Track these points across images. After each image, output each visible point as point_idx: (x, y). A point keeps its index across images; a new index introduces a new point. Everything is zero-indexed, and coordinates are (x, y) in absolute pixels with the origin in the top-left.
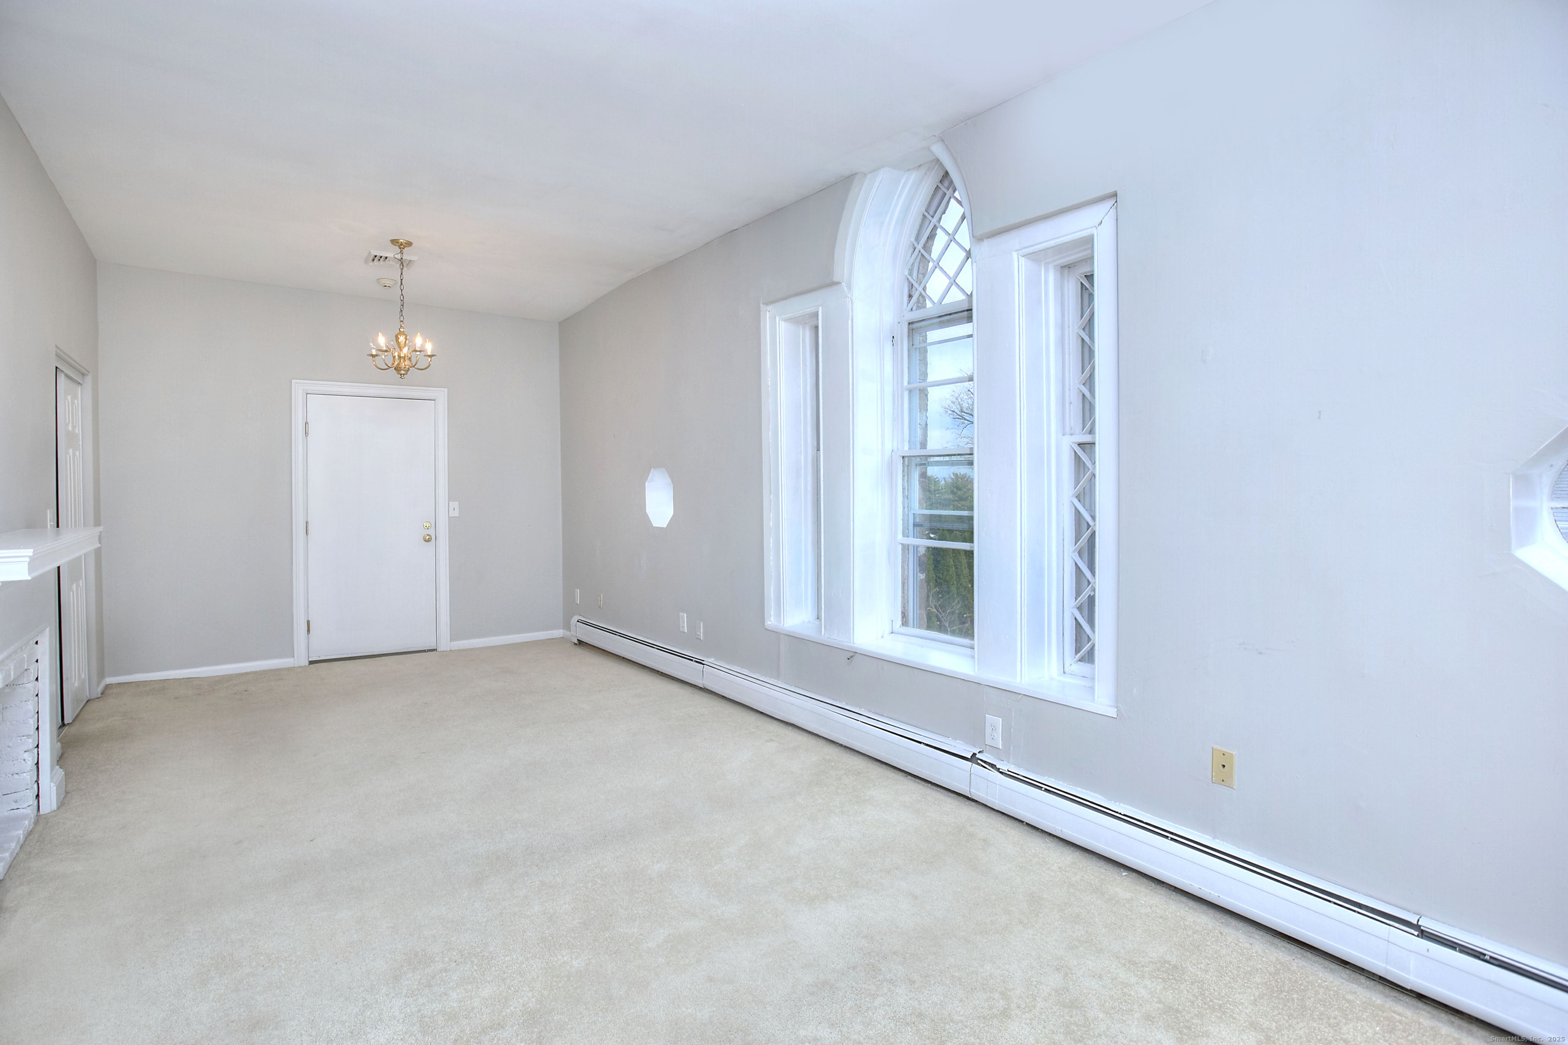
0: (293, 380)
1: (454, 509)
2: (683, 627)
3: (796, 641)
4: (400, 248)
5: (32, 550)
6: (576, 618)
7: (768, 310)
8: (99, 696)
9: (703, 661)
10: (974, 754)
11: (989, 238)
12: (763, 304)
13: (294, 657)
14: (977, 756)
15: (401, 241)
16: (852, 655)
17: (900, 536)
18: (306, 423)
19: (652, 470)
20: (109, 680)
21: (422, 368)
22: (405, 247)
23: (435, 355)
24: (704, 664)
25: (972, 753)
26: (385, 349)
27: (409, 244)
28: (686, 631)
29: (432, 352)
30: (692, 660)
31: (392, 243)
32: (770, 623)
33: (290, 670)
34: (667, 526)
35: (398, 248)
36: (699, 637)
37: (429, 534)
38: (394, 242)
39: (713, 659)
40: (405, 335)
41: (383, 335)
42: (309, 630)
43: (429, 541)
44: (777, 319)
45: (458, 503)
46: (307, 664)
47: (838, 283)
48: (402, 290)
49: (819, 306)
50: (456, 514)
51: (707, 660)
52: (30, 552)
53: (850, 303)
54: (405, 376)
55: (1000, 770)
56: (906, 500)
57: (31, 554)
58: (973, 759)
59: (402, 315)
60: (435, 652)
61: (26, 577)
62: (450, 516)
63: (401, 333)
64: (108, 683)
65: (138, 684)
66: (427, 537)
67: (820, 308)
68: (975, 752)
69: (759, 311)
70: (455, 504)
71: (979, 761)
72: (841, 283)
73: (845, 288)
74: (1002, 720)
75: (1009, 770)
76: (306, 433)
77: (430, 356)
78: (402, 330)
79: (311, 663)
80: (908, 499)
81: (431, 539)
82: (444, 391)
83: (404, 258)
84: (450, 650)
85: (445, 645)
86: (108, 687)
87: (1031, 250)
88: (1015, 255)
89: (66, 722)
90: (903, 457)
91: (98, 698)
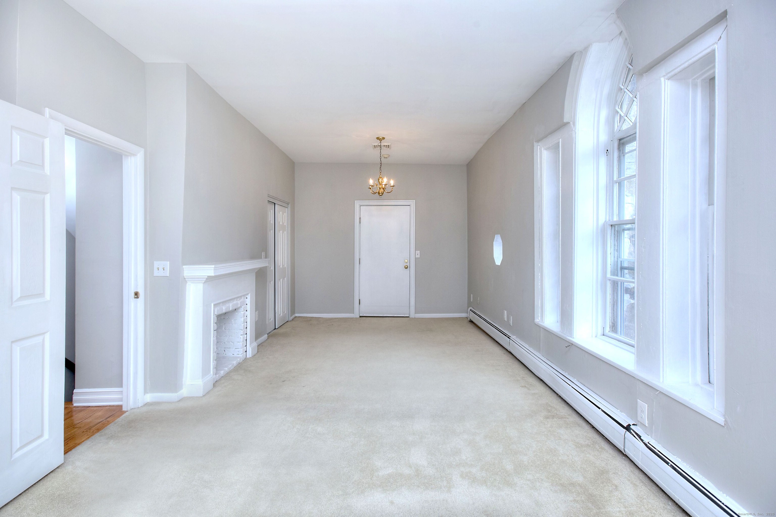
0: (355, 201)
1: (418, 254)
2: (505, 318)
3: (547, 331)
4: (380, 141)
5: (214, 266)
6: (470, 308)
7: (539, 145)
8: (291, 320)
9: (510, 337)
10: (629, 425)
11: (646, 72)
12: (535, 142)
13: (354, 314)
14: (631, 427)
15: (381, 137)
16: (571, 345)
17: (609, 275)
18: (360, 218)
19: (496, 235)
20: (297, 315)
21: (389, 192)
22: (382, 140)
23: (395, 186)
24: (510, 339)
25: (628, 424)
26: (372, 185)
27: (384, 138)
28: (506, 320)
29: (393, 185)
30: (506, 336)
31: (377, 139)
32: (538, 320)
33: (352, 319)
34: (500, 265)
35: (379, 141)
36: (510, 324)
37: (407, 265)
38: (378, 138)
39: (515, 337)
40: (382, 178)
41: (372, 179)
42: (360, 303)
43: (406, 268)
44: (542, 149)
45: (419, 251)
46: (359, 317)
47: (568, 123)
48: (381, 159)
49: (560, 138)
50: (418, 256)
51: (513, 337)
52: (213, 266)
53: (574, 133)
54: (382, 196)
55: (644, 441)
56: (616, 252)
57: (214, 267)
58: (628, 428)
59: (381, 170)
60: (408, 318)
61: (214, 275)
62: (416, 257)
63: (380, 177)
64: (296, 316)
65: (304, 317)
66: (406, 266)
67: (561, 139)
68: (630, 424)
69: (533, 146)
70: (418, 252)
71: (631, 431)
72: (570, 122)
73: (572, 125)
74: (648, 406)
75: (650, 443)
76: (360, 223)
77: (393, 186)
78: (381, 176)
79: (360, 317)
80: (617, 252)
81: (408, 267)
82: (414, 201)
83: (381, 145)
84: (415, 318)
85: (413, 315)
86: (296, 317)
87: (673, 73)
88: (662, 79)
89: (276, 328)
90: (611, 225)
91: (290, 321)
